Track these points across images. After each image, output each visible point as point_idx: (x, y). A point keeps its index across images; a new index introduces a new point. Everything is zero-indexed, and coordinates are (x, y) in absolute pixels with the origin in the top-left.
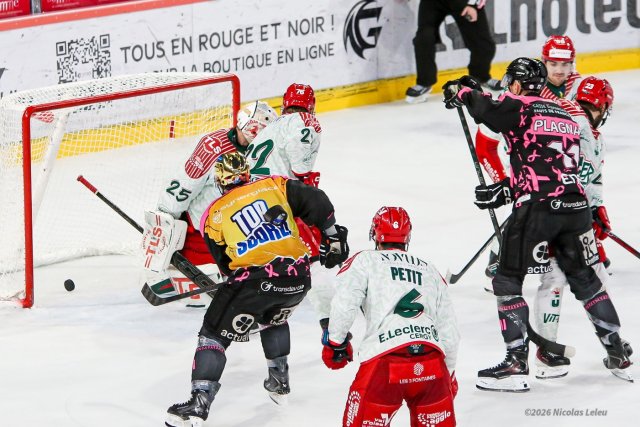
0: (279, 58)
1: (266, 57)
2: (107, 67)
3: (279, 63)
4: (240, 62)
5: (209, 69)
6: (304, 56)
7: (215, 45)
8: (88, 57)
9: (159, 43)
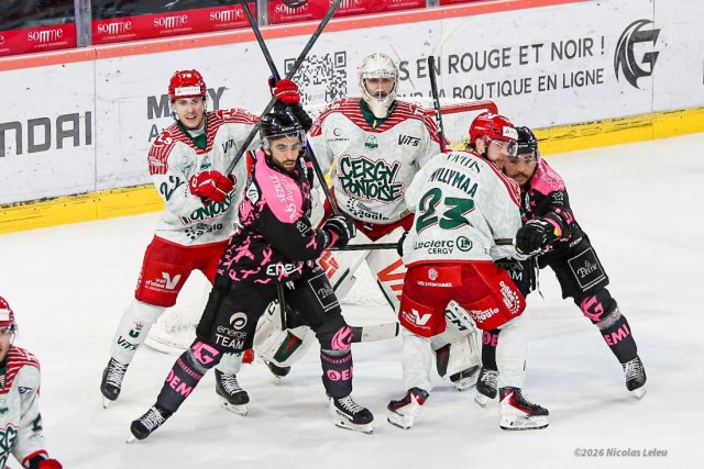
0: (540, 84)
1: (525, 83)
2: (343, 89)
3: (540, 90)
4: (495, 88)
5: (459, 95)
6: (568, 83)
7: (466, 67)
8: (320, 77)
9: (402, 63)
